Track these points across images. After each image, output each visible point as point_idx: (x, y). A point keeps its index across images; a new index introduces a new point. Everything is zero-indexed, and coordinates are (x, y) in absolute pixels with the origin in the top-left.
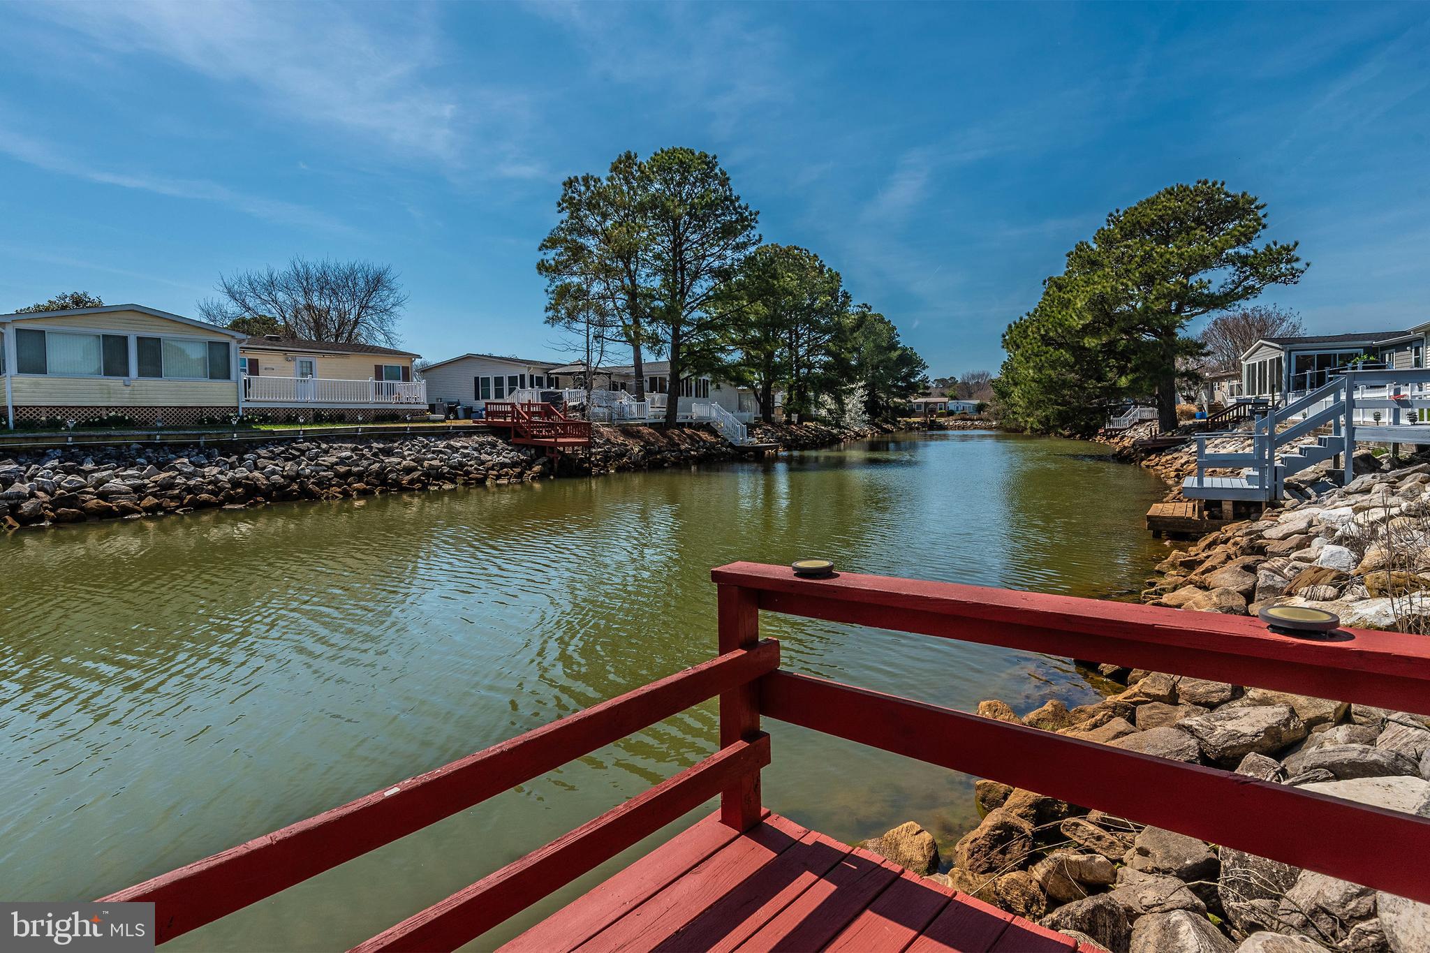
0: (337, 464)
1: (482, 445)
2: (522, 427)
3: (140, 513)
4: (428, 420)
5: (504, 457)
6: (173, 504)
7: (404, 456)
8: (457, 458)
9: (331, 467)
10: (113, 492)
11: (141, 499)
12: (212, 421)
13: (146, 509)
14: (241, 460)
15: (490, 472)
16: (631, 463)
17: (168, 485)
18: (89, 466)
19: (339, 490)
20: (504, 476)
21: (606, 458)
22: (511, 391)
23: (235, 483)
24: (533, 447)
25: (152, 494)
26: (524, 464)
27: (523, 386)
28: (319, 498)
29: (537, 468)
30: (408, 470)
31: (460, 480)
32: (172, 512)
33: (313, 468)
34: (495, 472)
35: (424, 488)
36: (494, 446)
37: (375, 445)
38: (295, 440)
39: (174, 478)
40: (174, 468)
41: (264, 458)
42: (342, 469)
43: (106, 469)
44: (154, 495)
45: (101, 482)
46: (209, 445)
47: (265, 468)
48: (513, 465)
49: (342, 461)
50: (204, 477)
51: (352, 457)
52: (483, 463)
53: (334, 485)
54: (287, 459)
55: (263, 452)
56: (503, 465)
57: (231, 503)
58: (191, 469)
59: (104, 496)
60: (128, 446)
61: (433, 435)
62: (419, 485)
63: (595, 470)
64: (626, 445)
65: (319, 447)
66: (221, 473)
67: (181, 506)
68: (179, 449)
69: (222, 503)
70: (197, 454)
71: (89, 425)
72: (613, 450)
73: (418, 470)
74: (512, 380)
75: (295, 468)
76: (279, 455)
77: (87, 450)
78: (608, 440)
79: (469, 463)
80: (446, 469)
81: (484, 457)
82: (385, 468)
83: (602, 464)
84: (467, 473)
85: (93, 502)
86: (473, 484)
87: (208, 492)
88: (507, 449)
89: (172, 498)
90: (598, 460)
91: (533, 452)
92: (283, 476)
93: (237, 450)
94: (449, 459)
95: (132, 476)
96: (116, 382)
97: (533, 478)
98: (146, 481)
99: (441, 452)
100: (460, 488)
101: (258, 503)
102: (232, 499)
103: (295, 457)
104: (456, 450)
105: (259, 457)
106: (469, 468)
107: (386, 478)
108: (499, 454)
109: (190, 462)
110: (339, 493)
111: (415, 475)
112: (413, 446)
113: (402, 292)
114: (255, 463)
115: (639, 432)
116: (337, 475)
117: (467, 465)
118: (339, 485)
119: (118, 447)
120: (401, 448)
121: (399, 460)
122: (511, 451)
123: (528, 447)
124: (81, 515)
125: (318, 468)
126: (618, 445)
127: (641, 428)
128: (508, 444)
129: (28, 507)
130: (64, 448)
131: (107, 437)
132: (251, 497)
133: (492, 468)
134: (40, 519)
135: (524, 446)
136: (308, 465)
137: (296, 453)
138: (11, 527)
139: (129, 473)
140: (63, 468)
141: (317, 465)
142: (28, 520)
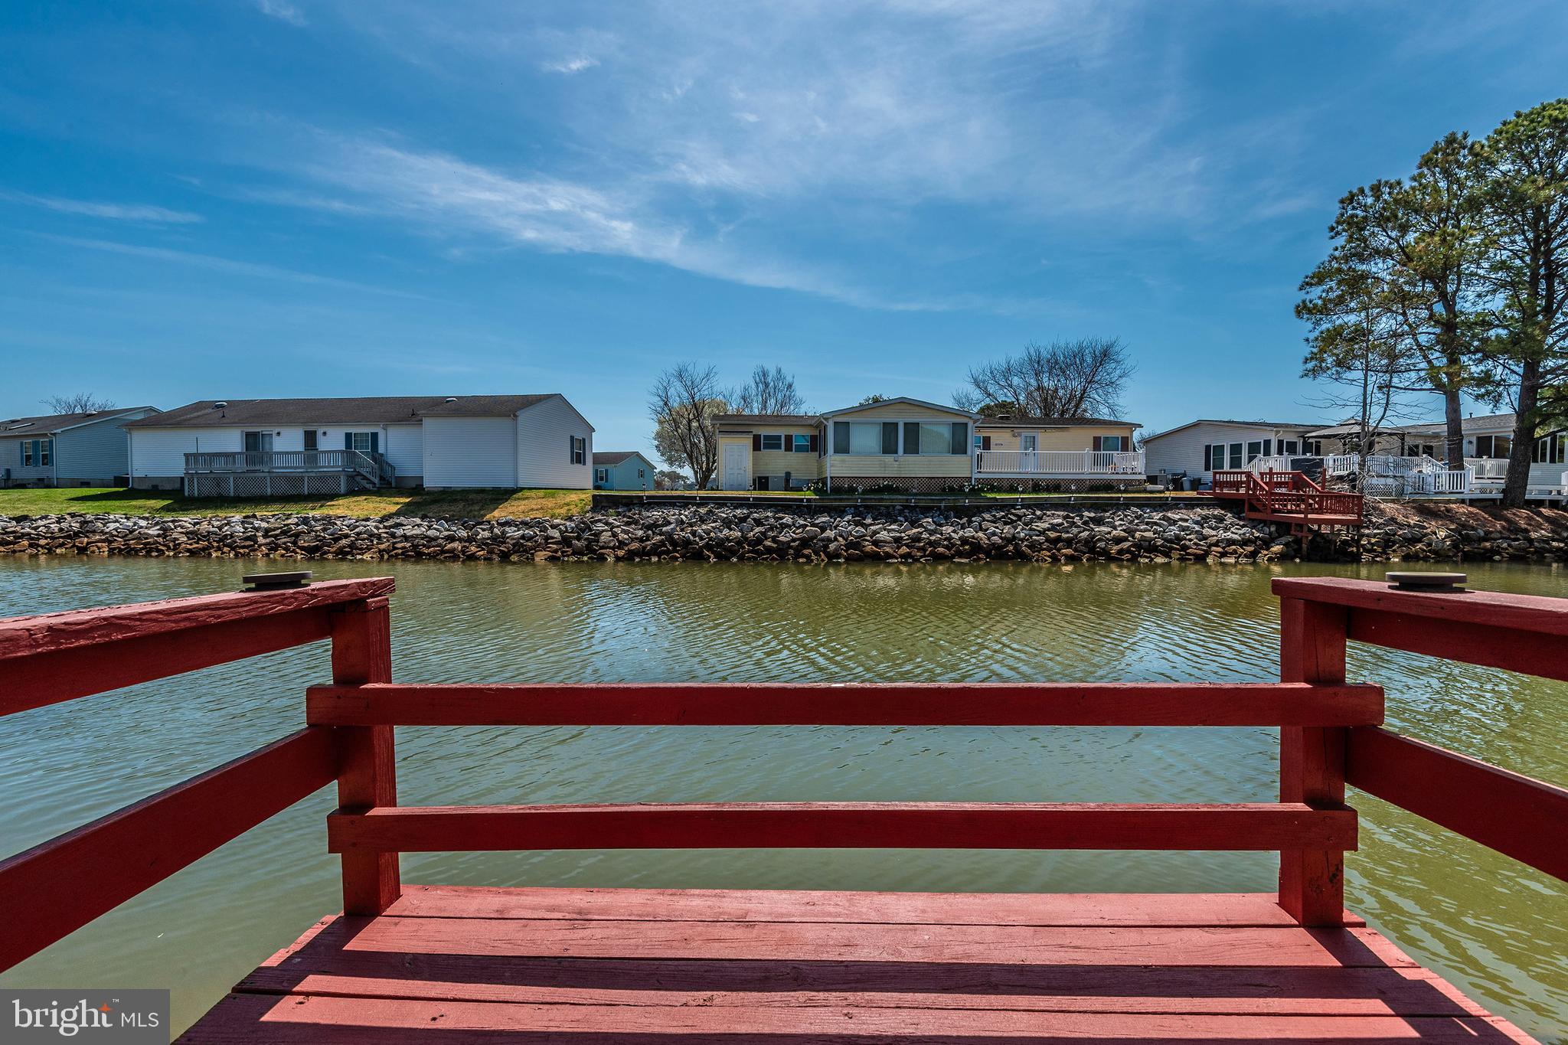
0: (1049, 530)
1: (1205, 518)
2: (1258, 500)
3: (897, 558)
4: (1145, 491)
5: (1232, 533)
6: (919, 554)
7: (1115, 526)
8: (1174, 530)
9: (1042, 533)
10: (882, 541)
11: (898, 548)
12: (951, 489)
13: (902, 556)
14: (970, 522)
15: (1214, 548)
16: (1430, 551)
17: (917, 539)
18: (869, 521)
19: (1048, 554)
20: (1231, 553)
21: (1387, 542)
22: (1251, 459)
23: (964, 541)
24: (1272, 523)
25: (905, 545)
26: (1258, 543)
27: (1267, 453)
28: (1030, 560)
29: (1276, 549)
30: (1118, 540)
31: (1175, 555)
32: (917, 560)
33: (1027, 532)
34: (1220, 549)
35: (1134, 559)
36: (1220, 519)
37: (1086, 514)
38: (1013, 507)
39: (921, 533)
40: (921, 526)
41: (988, 521)
42: (1052, 535)
43: (879, 524)
44: (907, 545)
45: (875, 533)
46: (948, 509)
47: (988, 529)
48: (1245, 542)
49: (1053, 527)
50: (942, 534)
51: (1063, 524)
52: (1205, 538)
53: (1044, 549)
54: (1006, 523)
55: (987, 516)
56: (1231, 542)
57: (960, 557)
58: (933, 527)
59: (876, 543)
60: (894, 507)
61: (1148, 506)
62: (1128, 556)
63: (1365, 557)
64: (1425, 528)
65: (1034, 514)
66: (954, 531)
67: (924, 556)
68: (926, 511)
69: (953, 557)
70: (939, 516)
71: (872, 491)
72: (1401, 532)
73: (1129, 541)
74: (1254, 447)
75: (1012, 531)
76: (1000, 519)
77: (869, 509)
78: (1393, 520)
79: (1188, 537)
80: (1160, 542)
81: (1206, 531)
82: (1094, 536)
83: (1379, 550)
84: (1185, 548)
85: (869, 548)
86: (1190, 559)
87: (946, 547)
88: (1238, 525)
89: (919, 549)
90: (1372, 545)
91: (1273, 529)
92: (1001, 538)
93: (967, 512)
94: (1164, 531)
95: (893, 530)
96: (889, 459)
97: (1270, 560)
98: (903, 535)
99: (1156, 524)
100: (1175, 563)
101: (979, 559)
102: (960, 554)
103: (1013, 521)
104: (1175, 522)
105: (984, 520)
106: (1188, 543)
107: (1094, 547)
108: (1226, 529)
109: (933, 522)
110: (1049, 556)
111: (1125, 545)
112: (1126, 516)
113: (1128, 363)
114: (980, 525)
115: (1448, 510)
116: (1048, 540)
117: (1185, 539)
118: (1049, 550)
119: (887, 507)
120: (1113, 518)
121: (1109, 529)
122: (1243, 526)
123: (1266, 523)
124: (862, 556)
125: (1031, 533)
126: (1409, 526)
127: (1454, 506)
128: (1240, 519)
129: (832, 546)
130: (856, 507)
131: (882, 500)
132: (976, 554)
133: (1216, 544)
134: (838, 556)
135: (1260, 521)
136: (1023, 529)
137: (1014, 518)
138: (823, 560)
139: (893, 527)
140: (854, 521)
141: (1031, 529)
142: (832, 557)
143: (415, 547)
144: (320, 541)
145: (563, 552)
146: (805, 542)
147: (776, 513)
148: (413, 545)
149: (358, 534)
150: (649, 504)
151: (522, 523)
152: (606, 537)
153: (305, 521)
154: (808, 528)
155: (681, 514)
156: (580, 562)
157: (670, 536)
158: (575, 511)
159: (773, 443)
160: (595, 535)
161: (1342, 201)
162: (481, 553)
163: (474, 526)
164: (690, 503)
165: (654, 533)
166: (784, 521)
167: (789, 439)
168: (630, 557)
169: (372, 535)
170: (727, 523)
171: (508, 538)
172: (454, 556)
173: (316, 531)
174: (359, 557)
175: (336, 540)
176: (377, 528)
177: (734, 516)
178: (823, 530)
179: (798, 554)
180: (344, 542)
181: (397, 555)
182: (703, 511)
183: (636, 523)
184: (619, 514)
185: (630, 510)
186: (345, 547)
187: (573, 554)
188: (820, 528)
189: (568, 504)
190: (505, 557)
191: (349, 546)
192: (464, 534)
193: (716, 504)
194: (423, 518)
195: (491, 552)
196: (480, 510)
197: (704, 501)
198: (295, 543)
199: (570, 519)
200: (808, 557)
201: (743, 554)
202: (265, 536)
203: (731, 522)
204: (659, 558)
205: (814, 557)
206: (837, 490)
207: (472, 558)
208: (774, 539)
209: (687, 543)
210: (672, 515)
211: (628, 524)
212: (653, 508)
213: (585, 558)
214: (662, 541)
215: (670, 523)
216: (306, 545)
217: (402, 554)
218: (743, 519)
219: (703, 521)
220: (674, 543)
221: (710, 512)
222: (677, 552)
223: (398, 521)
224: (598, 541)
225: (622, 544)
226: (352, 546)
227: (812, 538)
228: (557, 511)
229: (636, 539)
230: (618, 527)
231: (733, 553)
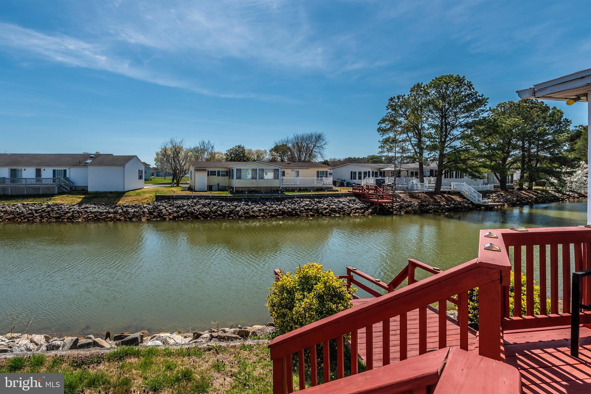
0: (305, 206)
1: (350, 200)
2: (365, 195)
3: (260, 217)
4: (333, 191)
5: (358, 205)
8: (341, 205)
9: (303, 207)
10: (255, 211)
11: (260, 213)
12: (274, 191)
13: (262, 216)
14: (281, 203)
15: (353, 211)
16: (412, 210)
17: (265, 210)
18: (250, 204)
20: (357, 212)
21: (401, 207)
22: (364, 178)
23: (280, 210)
24: (369, 202)
25: (262, 212)
26: (365, 208)
27: (369, 176)
28: (300, 216)
29: (370, 210)
30: (325, 209)
31: (341, 213)
32: (266, 217)
34: (354, 211)
35: (330, 215)
36: (354, 201)
37: (316, 200)
38: (294, 198)
39: (267, 208)
40: (266, 205)
42: (306, 207)
43: (253, 205)
44: (263, 212)
45: (252, 208)
46: (274, 199)
47: (286, 206)
48: (361, 209)
49: (306, 205)
50: (273, 208)
51: (309, 204)
52: (350, 207)
53: (304, 212)
54: (292, 204)
55: (286, 201)
56: (357, 209)
57: (279, 216)
58: (270, 206)
59: (253, 212)
60: (258, 198)
61: (333, 196)
62: (328, 214)
63: (394, 213)
64: (412, 202)
65: (300, 200)
66: (277, 207)
67: (268, 216)
68: (267, 199)
69: (277, 216)
70: (272, 201)
72: (405, 204)
73: (328, 209)
74: (365, 173)
75: (294, 206)
76: (290, 202)
77: (250, 199)
78: (403, 200)
79: (346, 207)
80: (337, 209)
81: (351, 205)
82: (318, 208)
83: (399, 210)
84: (344, 211)
85: (252, 214)
86: (346, 215)
87: (274, 212)
88: (359, 203)
89: (267, 213)
90: (397, 208)
91: (369, 204)
92: (291, 209)
93: (280, 200)
94: (338, 205)
95: (258, 207)
96: (254, 181)
97: (368, 214)
98: (261, 208)
99: (336, 203)
100: (342, 216)
101: (285, 216)
102: (279, 215)
103: (294, 203)
104: (341, 202)
105: (286, 203)
106: (345, 209)
107: (319, 211)
108: (356, 204)
109: (270, 204)
110: (305, 215)
111: (328, 210)
112: (327, 200)
114: (284, 204)
115: (419, 196)
116: (305, 209)
117: (344, 208)
118: (305, 213)
119: (255, 199)
120: (323, 201)
121: (322, 205)
122: (361, 203)
123: (368, 202)
124: (249, 216)
125: (300, 207)
126: (407, 202)
127: (420, 194)
128: (360, 200)
129: (240, 213)
130: (245, 198)
131: (253, 196)
132: (284, 214)
133: (353, 210)
134: (242, 217)
135: (366, 201)
136: (297, 206)
137: (294, 202)
138: (237, 218)
139: (258, 206)
140: (245, 204)
141: (300, 206)
142: (240, 216)
143: (96, 216)
144: (59, 214)
145: (150, 217)
146: (231, 212)
147: (219, 201)
148: (95, 215)
149: (73, 211)
150: (176, 198)
151: (132, 206)
152: (164, 211)
153: (49, 206)
154: (231, 207)
155: (188, 202)
156: (157, 221)
157: (186, 210)
158: (150, 201)
159: (212, 173)
160: (159, 210)
161: (389, 100)
162: (122, 218)
163: (115, 207)
164: (190, 198)
165: (180, 209)
166: (223, 204)
167: (219, 172)
168: (174, 218)
169: (78, 212)
170: (204, 205)
171: (130, 212)
172: (112, 219)
173: (55, 210)
174: (77, 220)
175: (65, 214)
176: (80, 209)
177: (206, 202)
178: (236, 207)
179: (229, 216)
180: (69, 215)
181: (90, 219)
182: (195, 201)
183: (173, 205)
184: (166, 202)
185: (170, 201)
186: (70, 217)
187: (154, 217)
188: (235, 207)
189: (146, 198)
190: (131, 219)
191: (71, 216)
192: (112, 210)
193: (199, 198)
194: (95, 204)
195: (125, 218)
196: (114, 201)
197: (195, 197)
198: (49, 215)
199: (149, 204)
200: (232, 217)
201: (212, 216)
202: (36, 213)
203: (205, 205)
204: (184, 219)
205: (234, 217)
206: (237, 192)
207: (119, 220)
208: (221, 211)
209: (192, 213)
210: (185, 202)
211: (170, 206)
212: (177, 200)
213: (159, 219)
214: (184, 212)
215: (185, 206)
216: (55, 216)
217: (92, 219)
218: (209, 204)
219: (195, 204)
220: (188, 213)
221: (197, 201)
222: (189, 216)
223: (86, 206)
224: (162, 213)
225: (170, 214)
226: (72, 216)
227: (233, 210)
228: (143, 201)
229: (175, 211)
230: (167, 207)
231: (209, 216)
